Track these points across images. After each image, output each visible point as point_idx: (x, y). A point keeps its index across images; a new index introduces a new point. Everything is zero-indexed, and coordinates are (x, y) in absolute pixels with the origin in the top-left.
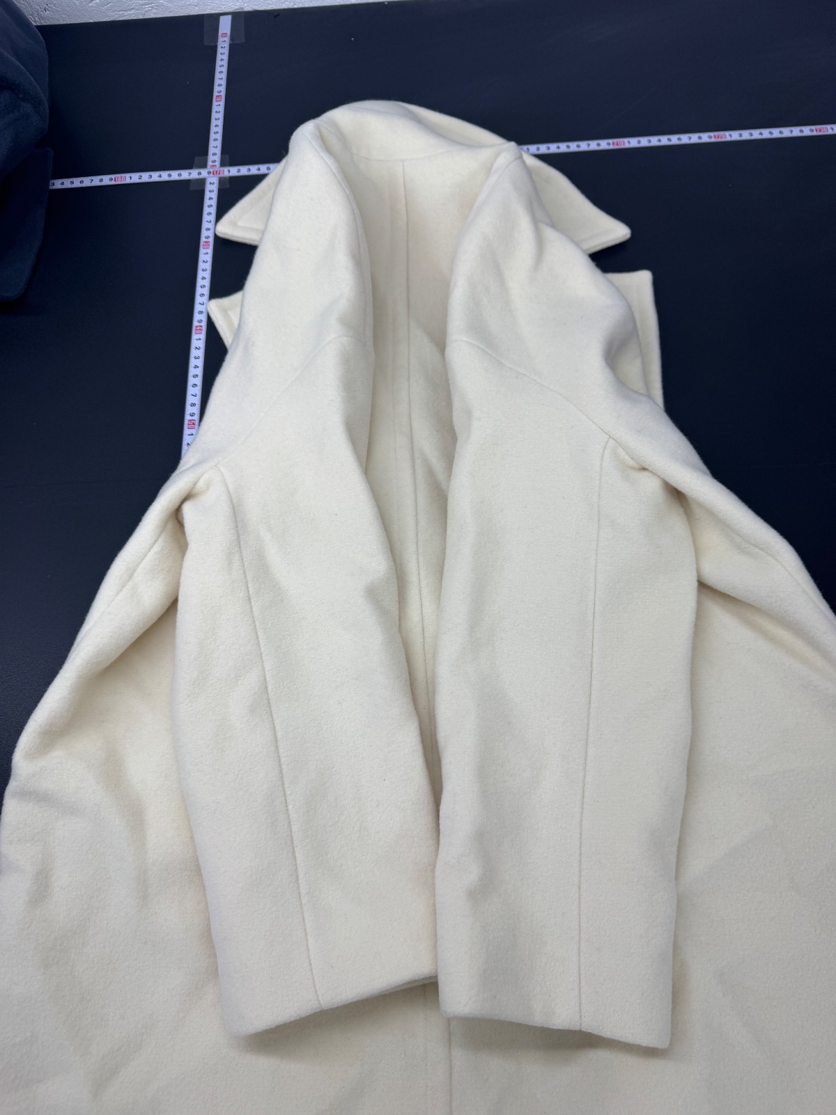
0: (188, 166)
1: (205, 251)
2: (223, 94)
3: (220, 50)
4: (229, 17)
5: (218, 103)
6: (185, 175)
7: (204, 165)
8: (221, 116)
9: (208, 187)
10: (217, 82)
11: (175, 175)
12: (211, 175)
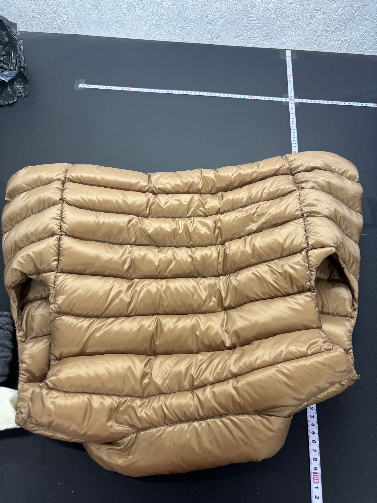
0: (281, 97)
1: (293, 126)
2: (292, 75)
3: (287, 61)
4: (290, 51)
5: (290, 78)
6: (280, 99)
7: (288, 97)
8: (292, 81)
9: (290, 105)
10: (288, 71)
11: (275, 99)
12: (291, 100)
